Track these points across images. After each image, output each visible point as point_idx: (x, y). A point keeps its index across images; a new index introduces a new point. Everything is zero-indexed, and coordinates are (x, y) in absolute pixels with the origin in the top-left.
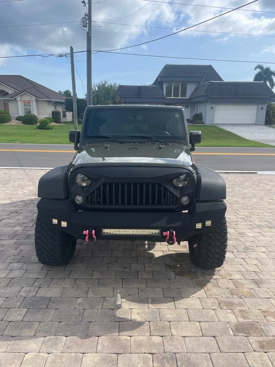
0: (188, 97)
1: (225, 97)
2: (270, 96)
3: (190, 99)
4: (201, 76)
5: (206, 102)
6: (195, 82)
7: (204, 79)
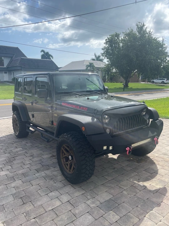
0: (5, 66)
1: (32, 67)
2: (56, 68)
3: (7, 68)
4: (12, 53)
5: (21, 70)
6: (9, 57)
7: (15, 55)
